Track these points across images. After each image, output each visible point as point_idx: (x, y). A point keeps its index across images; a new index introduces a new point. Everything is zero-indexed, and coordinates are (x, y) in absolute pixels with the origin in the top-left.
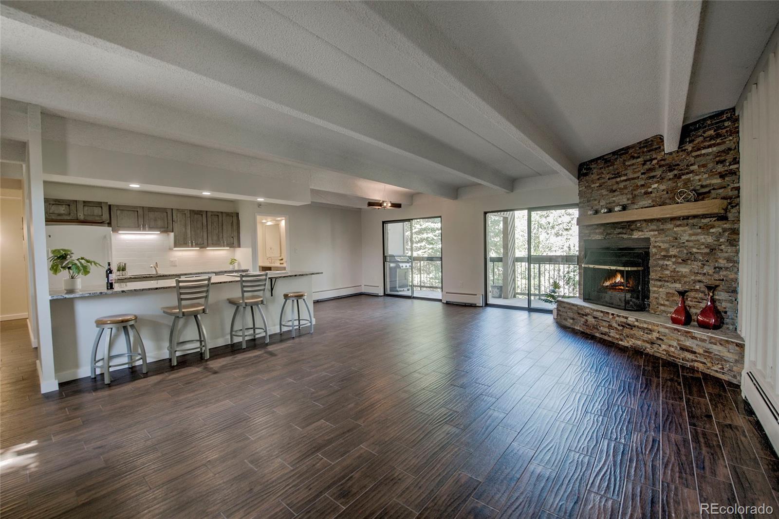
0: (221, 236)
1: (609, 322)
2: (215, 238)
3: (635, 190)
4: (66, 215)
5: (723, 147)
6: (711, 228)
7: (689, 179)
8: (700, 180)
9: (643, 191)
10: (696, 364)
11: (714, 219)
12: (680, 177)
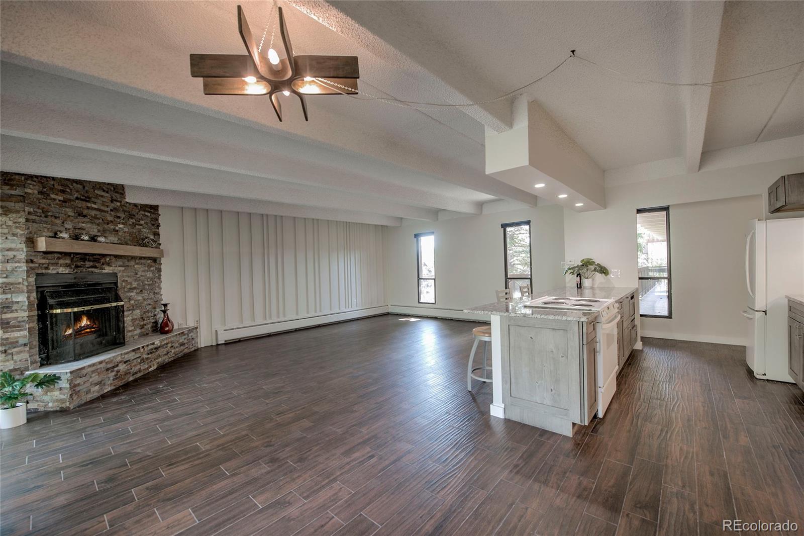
3: (105, 224)
7: (140, 229)
12: (135, 226)
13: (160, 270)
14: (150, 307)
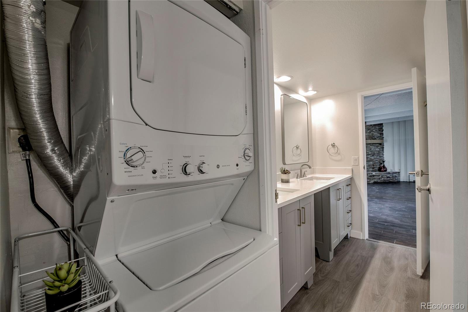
5: (379, 127)
7: (373, 133)
8: (375, 134)
10: (391, 180)
13: (383, 148)
14: (377, 161)
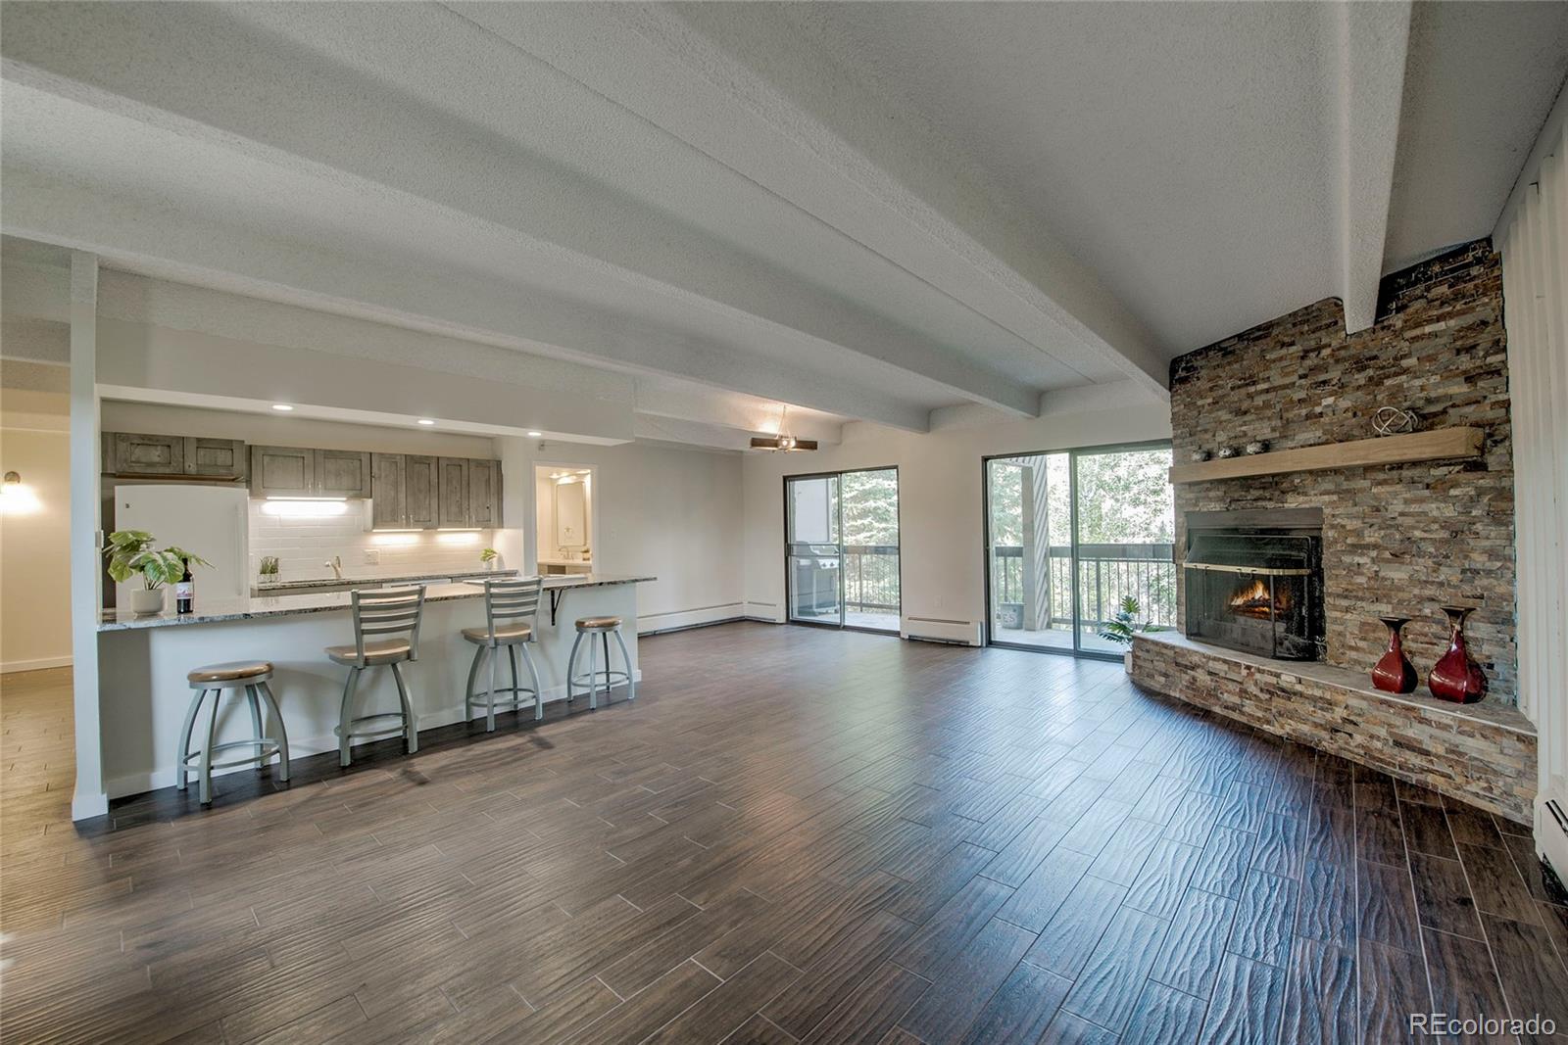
0: (465, 505)
1: (1241, 683)
2: (454, 509)
3: (1287, 410)
4: (162, 465)
5: (1469, 319)
6: (1452, 487)
7: (1400, 386)
8: (1422, 388)
9: (1304, 412)
10: (1430, 778)
11: (1457, 468)
12: (1380, 383)
